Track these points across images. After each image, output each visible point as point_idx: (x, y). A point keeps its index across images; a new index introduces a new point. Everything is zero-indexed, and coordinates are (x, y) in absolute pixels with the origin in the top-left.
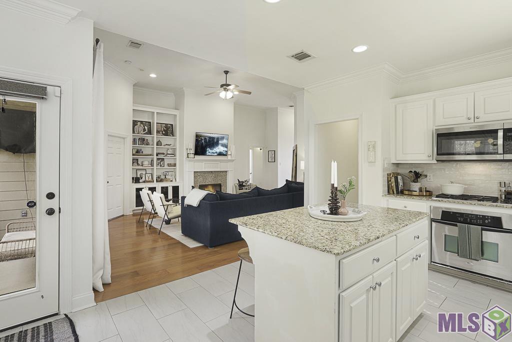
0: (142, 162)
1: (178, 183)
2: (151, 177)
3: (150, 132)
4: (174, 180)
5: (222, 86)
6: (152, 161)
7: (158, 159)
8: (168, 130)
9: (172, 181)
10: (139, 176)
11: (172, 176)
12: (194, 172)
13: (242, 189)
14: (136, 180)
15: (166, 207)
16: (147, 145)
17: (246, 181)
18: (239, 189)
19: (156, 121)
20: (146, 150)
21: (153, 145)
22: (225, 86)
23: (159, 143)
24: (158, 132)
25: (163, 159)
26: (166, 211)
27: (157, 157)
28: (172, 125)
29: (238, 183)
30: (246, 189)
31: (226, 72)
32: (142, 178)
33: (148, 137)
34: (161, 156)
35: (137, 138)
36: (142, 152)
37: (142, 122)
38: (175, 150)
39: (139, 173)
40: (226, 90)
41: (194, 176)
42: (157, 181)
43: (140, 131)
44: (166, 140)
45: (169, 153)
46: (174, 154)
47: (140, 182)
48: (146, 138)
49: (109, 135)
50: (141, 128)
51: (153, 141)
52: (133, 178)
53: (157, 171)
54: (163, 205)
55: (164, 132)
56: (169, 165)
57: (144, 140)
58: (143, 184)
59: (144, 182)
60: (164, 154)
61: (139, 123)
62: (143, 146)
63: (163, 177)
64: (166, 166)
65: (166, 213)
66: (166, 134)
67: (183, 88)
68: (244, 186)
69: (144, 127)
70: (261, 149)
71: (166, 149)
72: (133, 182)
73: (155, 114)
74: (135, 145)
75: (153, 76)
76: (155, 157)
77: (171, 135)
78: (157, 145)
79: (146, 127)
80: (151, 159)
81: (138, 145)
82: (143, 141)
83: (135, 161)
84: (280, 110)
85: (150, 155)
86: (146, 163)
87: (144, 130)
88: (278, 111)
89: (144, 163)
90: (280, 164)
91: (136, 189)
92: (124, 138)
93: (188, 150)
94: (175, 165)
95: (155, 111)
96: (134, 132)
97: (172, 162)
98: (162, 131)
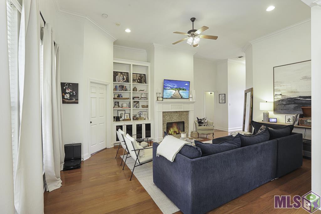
0: (122, 104)
1: (150, 121)
2: (128, 116)
3: (128, 81)
4: (147, 118)
5: (189, 32)
6: (130, 103)
7: (134, 102)
8: (142, 79)
9: (145, 119)
10: (120, 116)
11: (145, 115)
12: (163, 112)
13: (201, 126)
14: (117, 119)
15: (137, 152)
16: (126, 90)
17: (204, 119)
18: (199, 126)
19: (131, 72)
20: (125, 95)
21: (130, 90)
22: (192, 32)
23: (135, 89)
24: (134, 80)
25: (138, 102)
26: (137, 156)
27: (134, 100)
28: (145, 75)
29: (197, 120)
30: (204, 126)
31: (193, 20)
32: (121, 117)
33: (126, 84)
34: (136, 100)
35: (118, 85)
36: (122, 97)
37: (121, 73)
38: (147, 94)
39: (120, 113)
40: (194, 36)
41: (163, 116)
42: (133, 119)
43: (120, 80)
44: (140, 86)
45: (143, 97)
46: (146, 98)
47: (120, 121)
48: (125, 85)
49: (91, 82)
50: (121, 78)
51: (130, 87)
52: (114, 117)
53: (133, 112)
54: (135, 150)
55: (138, 81)
56: (143, 106)
57: (123, 86)
58: (123, 122)
59: (123, 120)
60: (139, 98)
61: (119, 74)
62: (123, 91)
63: (138, 116)
64: (141, 108)
65: (137, 158)
66: (140, 82)
67: (153, 43)
68: (202, 123)
69: (123, 77)
70: (211, 93)
71: (141, 94)
72: (114, 121)
73: (132, 66)
74: (116, 91)
75: (128, 31)
76: (132, 100)
77: (145, 83)
78: (133, 90)
79: (125, 77)
80: (129, 102)
81: (118, 91)
82: (122, 88)
83: (116, 104)
84: (230, 61)
85: (128, 99)
86: (125, 105)
87: (123, 79)
88: (228, 62)
89: (123, 105)
90: (230, 104)
91: (117, 126)
92: (106, 85)
93: (158, 94)
94: (147, 106)
95: (132, 64)
96: (115, 80)
97: (145, 104)
98: (137, 80)
